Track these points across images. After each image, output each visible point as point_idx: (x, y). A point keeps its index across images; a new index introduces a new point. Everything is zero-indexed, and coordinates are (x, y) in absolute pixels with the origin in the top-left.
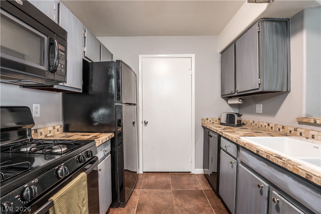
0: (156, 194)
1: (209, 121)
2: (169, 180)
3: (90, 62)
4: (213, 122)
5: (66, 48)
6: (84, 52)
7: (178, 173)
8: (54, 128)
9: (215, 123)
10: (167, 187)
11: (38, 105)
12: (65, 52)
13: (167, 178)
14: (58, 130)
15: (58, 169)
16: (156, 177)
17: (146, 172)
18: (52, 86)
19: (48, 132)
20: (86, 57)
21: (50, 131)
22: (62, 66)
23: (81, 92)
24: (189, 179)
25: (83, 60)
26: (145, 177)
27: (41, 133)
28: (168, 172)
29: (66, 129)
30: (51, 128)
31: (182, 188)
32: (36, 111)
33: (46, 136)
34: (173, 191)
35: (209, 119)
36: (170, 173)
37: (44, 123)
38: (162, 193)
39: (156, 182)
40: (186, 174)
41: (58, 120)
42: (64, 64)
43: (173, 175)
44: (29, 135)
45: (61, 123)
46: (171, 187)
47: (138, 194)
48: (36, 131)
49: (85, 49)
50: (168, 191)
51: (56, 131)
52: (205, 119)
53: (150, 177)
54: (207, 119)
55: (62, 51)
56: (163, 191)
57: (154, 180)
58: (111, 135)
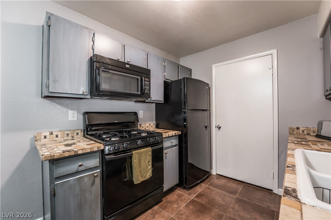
0: (218, 193)
1: (301, 131)
2: (239, 188)
3: (170, 81)
4: (309, 133)
5: (150, 79)
6: (165, 76)
7: (255, 187)
8: (150, 125)
9: (311, 134)
10: (234, 192)
11: (142, 111)
12: (149, 82)
13: (238, 186)
14: (152, 126)
15: (138, 142)
16: (227, 182)
17: (220, 175)
18: (145, 101)
19: (147, 127)
20: (166, 79)
21: (148, 127)
22: (148, 90)
23: (163, 102)
24: (265, 196)
25: (164, 81)
26: (217, 178)
27: (143, 127)
28: (244, 182)
29: (157, 126)
30: (148, 125)
31: (248, 200)
32: (141, 114)
33: (145, 129)
34: (237, 198)
35: (301, 129)
36: (245, 184)
37: (145, 122)
38: (225, 195)
39: (224, 185)
40: (265, 190)
41: (152, 121)
42: (149, 88)
43: (247, 186)
44: (137, 127)
45: (155, 123)
46: (237, 195)
47: (203, 188)
48: (140, 125)
49: (165, 74)
50: (232, 195)
51: (151, 127)
52: (295, 128)
53: (221, 180)
54: (298, 128)
55: (147, 81)
56: (227, 194)
57: (223, 183)
58: (178, 133)
